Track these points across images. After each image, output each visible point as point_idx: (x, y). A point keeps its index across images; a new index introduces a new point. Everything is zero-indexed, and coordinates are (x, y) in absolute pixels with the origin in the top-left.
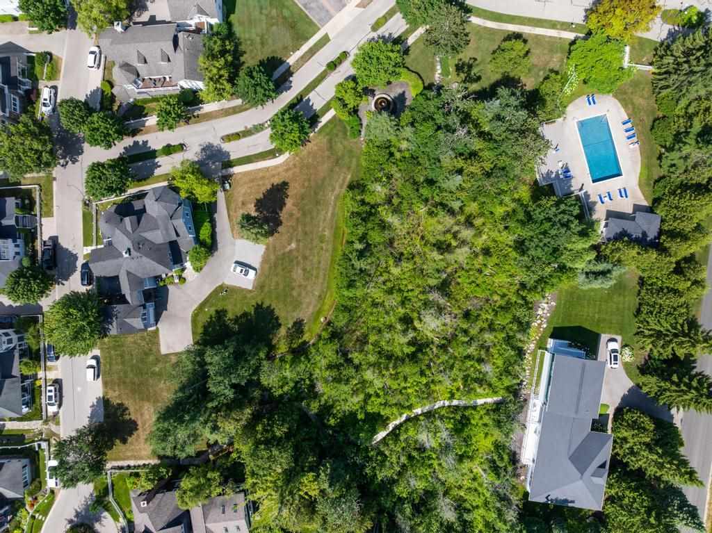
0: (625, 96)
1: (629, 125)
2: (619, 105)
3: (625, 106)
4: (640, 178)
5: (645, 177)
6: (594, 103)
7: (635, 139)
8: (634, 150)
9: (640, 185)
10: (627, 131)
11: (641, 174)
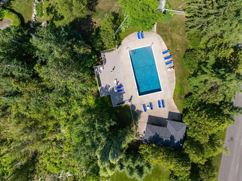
0: (165, 33)
1: (168, 54)
2: (161, 39)
3: (166, 40)
4: (174, 93)
5: (178, 92)
6: (143, 37)
7: (172, 64)
8: (171, 73)
9: (174, 98)
10: (166, 58)
11: (175, 90)
